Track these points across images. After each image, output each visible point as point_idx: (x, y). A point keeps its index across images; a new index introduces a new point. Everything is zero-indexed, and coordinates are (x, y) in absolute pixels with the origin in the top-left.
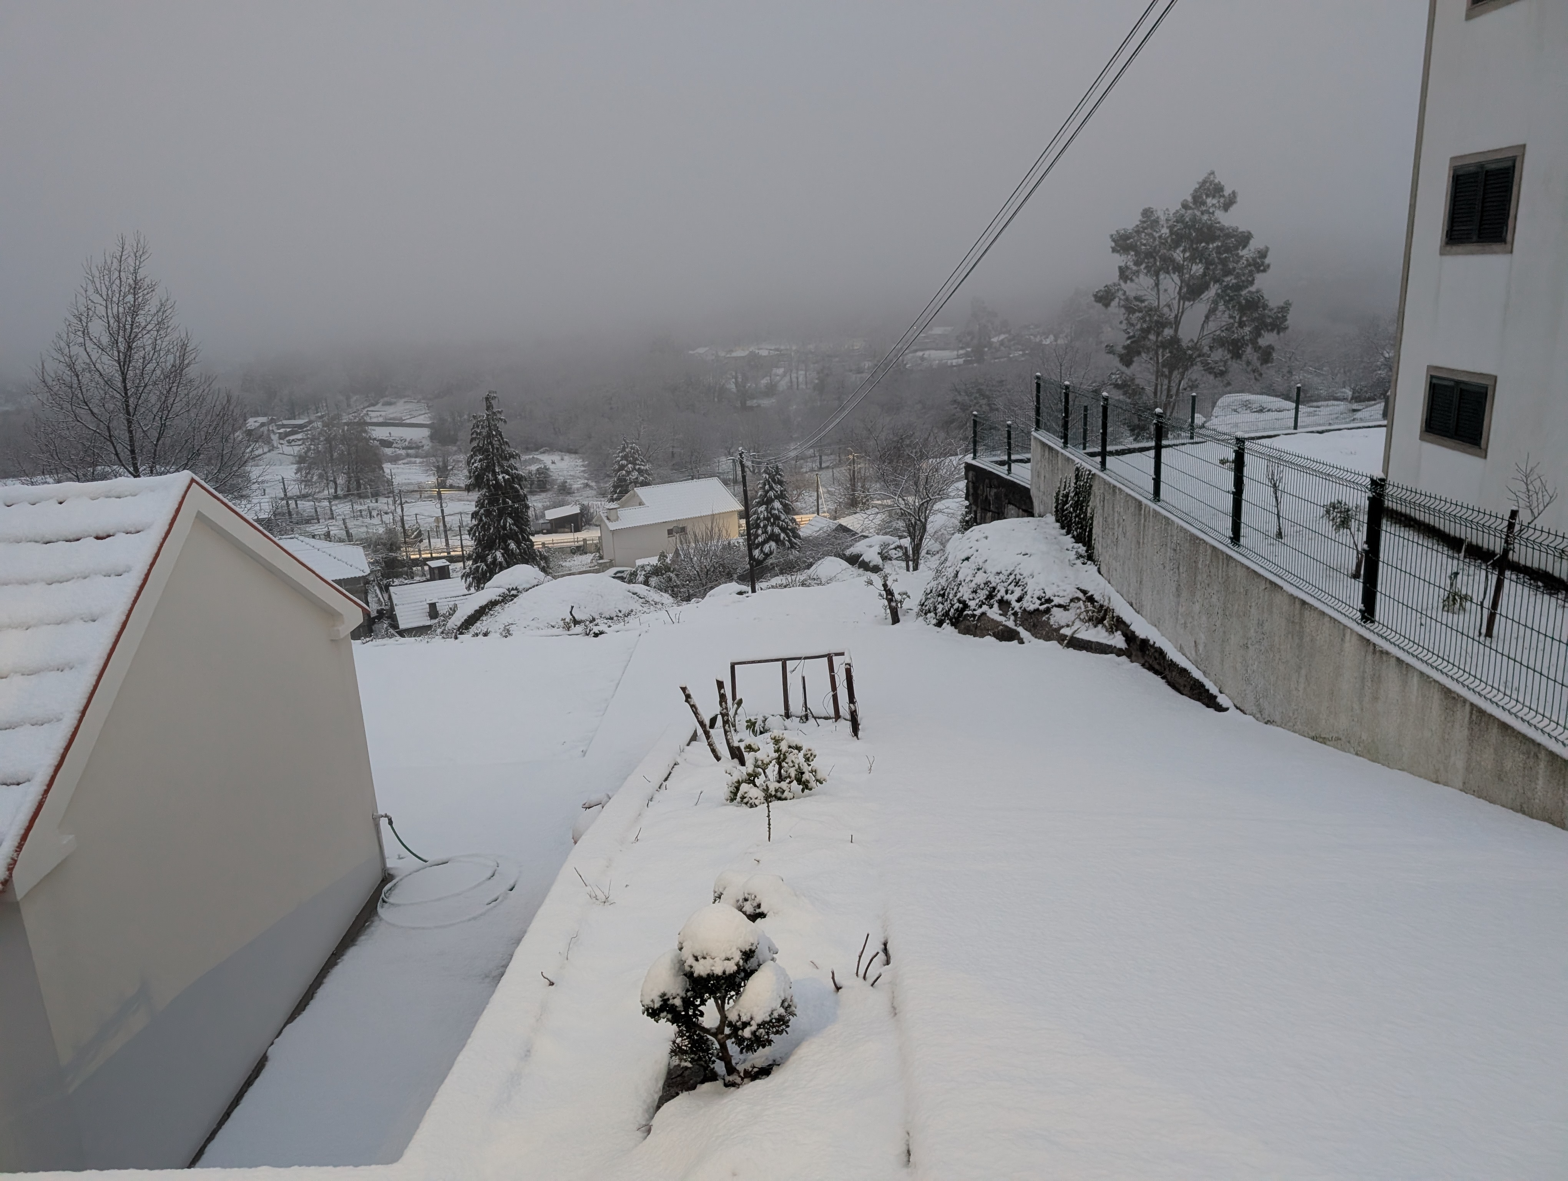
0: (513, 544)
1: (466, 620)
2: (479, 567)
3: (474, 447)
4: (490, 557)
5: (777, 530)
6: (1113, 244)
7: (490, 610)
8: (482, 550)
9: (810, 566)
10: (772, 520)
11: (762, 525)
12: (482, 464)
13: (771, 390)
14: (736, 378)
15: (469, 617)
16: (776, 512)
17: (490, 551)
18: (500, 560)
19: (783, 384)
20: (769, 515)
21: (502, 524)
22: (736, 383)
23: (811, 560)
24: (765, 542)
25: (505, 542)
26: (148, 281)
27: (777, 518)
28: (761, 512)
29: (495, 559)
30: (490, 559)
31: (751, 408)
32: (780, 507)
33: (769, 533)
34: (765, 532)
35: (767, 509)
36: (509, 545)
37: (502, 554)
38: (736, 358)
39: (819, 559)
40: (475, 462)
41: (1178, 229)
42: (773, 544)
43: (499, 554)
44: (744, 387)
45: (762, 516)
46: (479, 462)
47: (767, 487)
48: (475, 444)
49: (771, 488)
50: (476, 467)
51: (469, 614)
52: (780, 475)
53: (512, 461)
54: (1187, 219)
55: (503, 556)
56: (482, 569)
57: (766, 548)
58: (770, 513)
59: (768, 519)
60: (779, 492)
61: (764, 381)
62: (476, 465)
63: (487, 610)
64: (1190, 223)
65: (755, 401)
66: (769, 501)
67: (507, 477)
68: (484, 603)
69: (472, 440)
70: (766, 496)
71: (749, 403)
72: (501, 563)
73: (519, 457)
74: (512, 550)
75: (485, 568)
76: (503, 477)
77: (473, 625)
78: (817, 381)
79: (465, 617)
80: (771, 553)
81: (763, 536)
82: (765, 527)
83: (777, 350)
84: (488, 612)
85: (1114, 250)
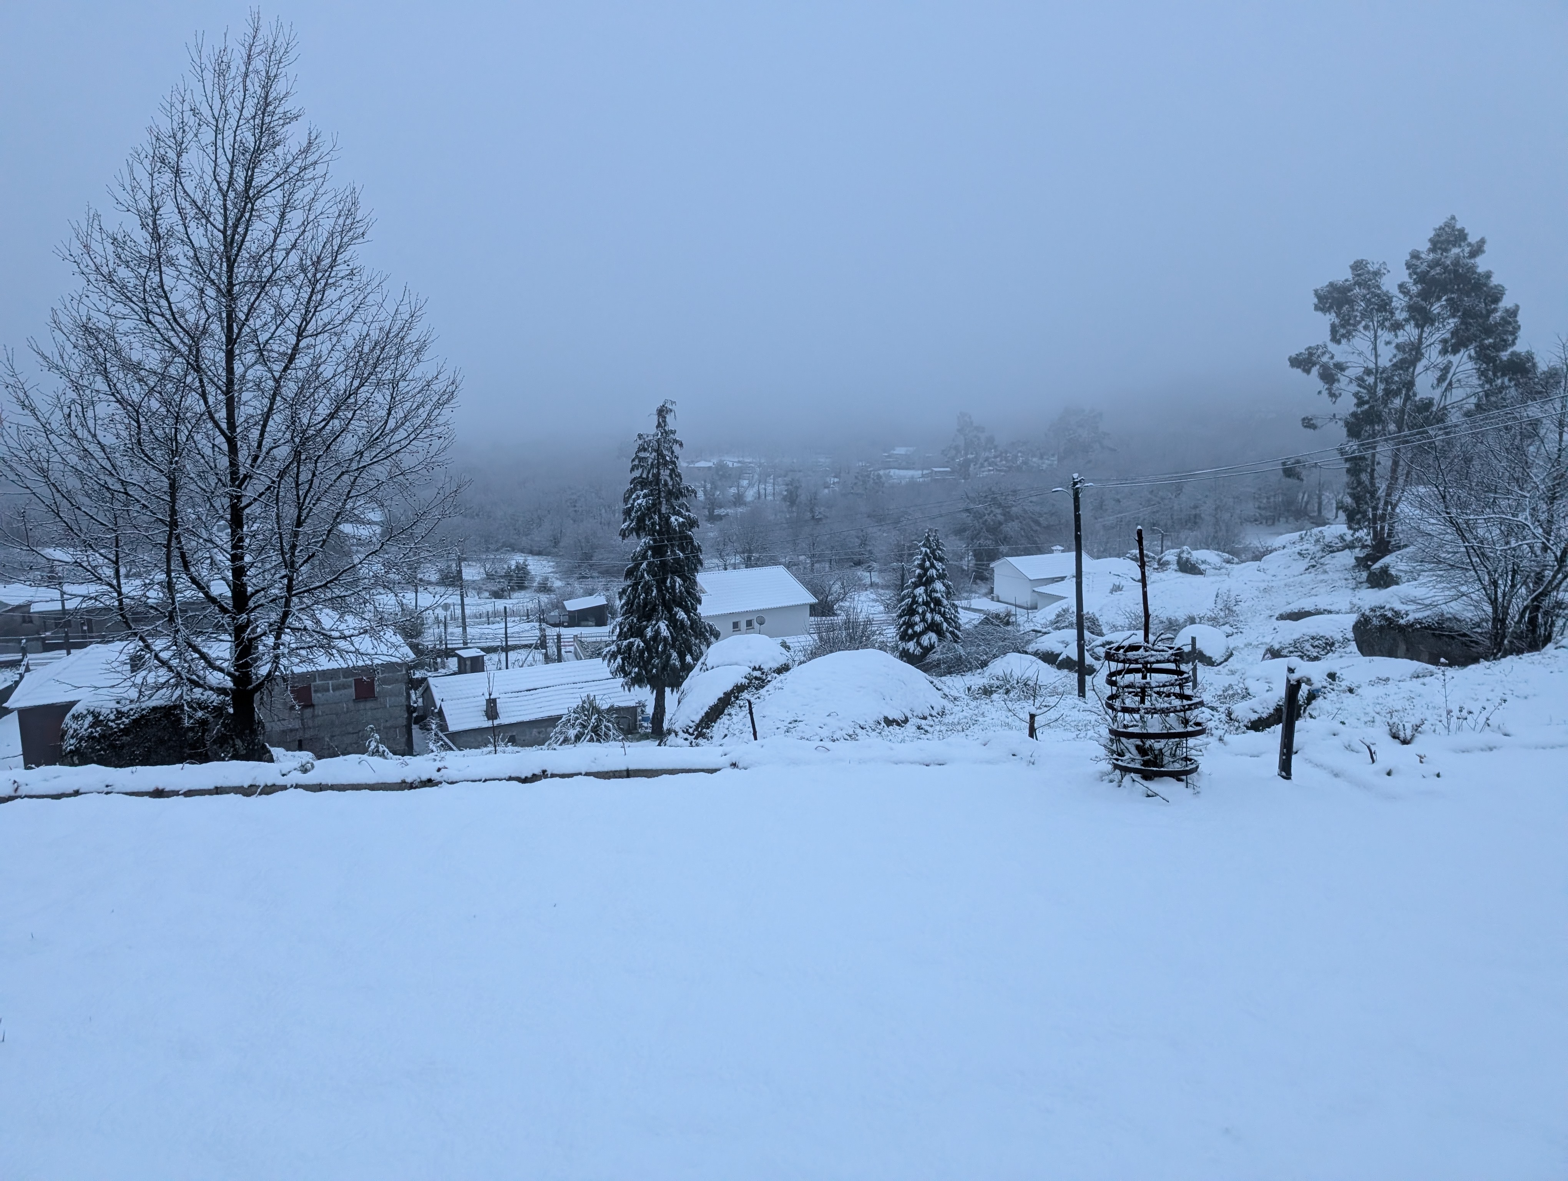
0: (683, 613)
1: (707, 714)
2: (632, 644)
3: (635, 479)
4: (649, 629)
5: (938, 618)
6: (1316, 300)
7: (737, 698)
8: (638, 620)
9: (984, 664)
10: (932, 605)
11: (920, 611)
12: (647, 502)
13: (739, 500)
14: (705, 487)
15: (711, 708)
16: (939, 595)
17: (648, 621)
18: (665, 634)
19: (750, 495)
20: (929, 599)
21: (668, 584)
22: (705, 492)
23: (985, 657)
24: (923, 632)
25: (670, 610)
26: (287, 106)
27: (938, 602)
28: (920, 594)
29: (657, 632)
30: (649, 632)
31: (720, 518)
32: (943, 589)
33: (929, 621)
34: (923, 620)
35: (926, 591)
36: (676, 614)
37: (667, 625)
38: (699, 468)
39: (995, 656)
40: (638, 497)
41: (1437, 274)
42: (933, 636)
43: (663, 626)
44: (714, 495)
45: (920, 600)
46: (644, 498)
47: (928, 564)
48: (637, 473)
49: (933, 566)
50: (640, 505)
51: (712, 704)
52: (940, 549)
53: (683, 500)
54: (1448, 262)
55: (668, 629)
56: (638, 646)
57: (925, 640)
58: (930, 596)
59: (926, 604)
60: (941, 571)
61: (733, 490)
62: (639, 501)
63: (733, 699)
64: (1451, 267)
65: (723, 510)
66: (930, 581)
67: (681, 520)
68: (729, 688)
69: (632, 470)
70: (925, 574)
71: (716, 512)
72: (665, 638)
73: (696, 493)
74: (682, 621)
75: (642, 644)
76: (676, 520)
77: (715, 722)
78: (785, 493)
79: (706, 709)
80: (932, 647)
81: (922, 625)
82: (924, 613)
83: (739, 462)
84: (734, 702)
85: (1317, 308)
